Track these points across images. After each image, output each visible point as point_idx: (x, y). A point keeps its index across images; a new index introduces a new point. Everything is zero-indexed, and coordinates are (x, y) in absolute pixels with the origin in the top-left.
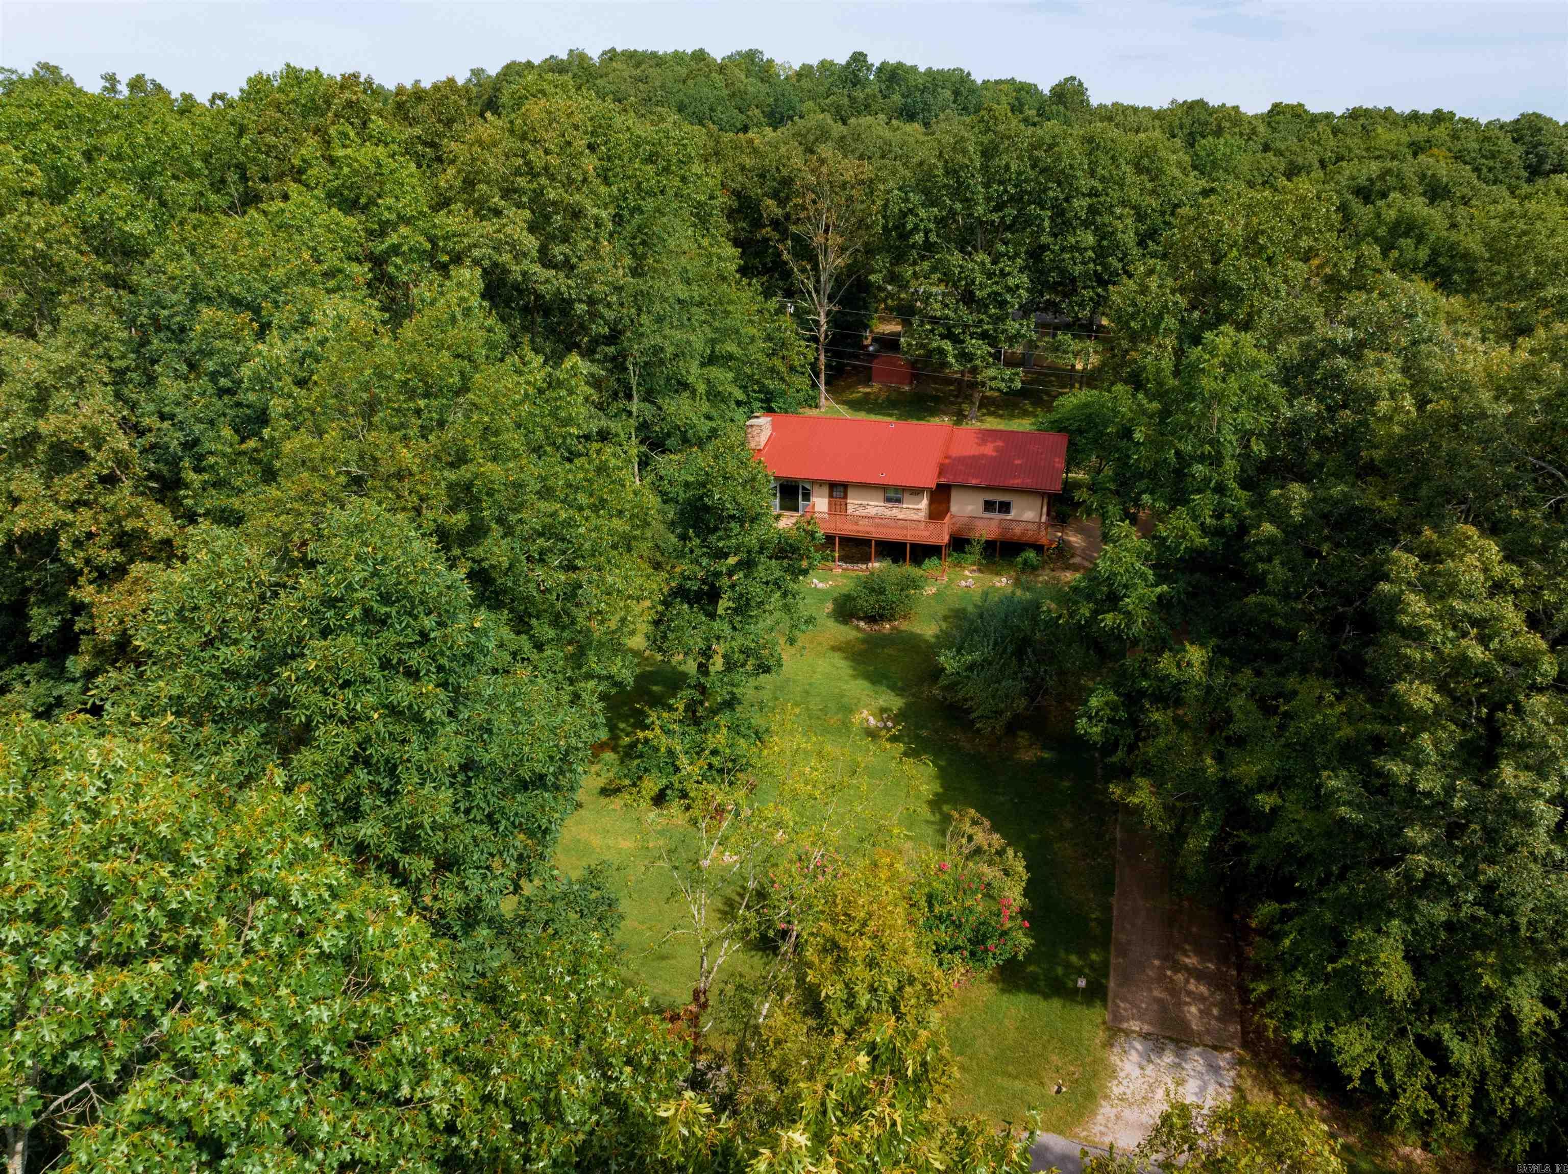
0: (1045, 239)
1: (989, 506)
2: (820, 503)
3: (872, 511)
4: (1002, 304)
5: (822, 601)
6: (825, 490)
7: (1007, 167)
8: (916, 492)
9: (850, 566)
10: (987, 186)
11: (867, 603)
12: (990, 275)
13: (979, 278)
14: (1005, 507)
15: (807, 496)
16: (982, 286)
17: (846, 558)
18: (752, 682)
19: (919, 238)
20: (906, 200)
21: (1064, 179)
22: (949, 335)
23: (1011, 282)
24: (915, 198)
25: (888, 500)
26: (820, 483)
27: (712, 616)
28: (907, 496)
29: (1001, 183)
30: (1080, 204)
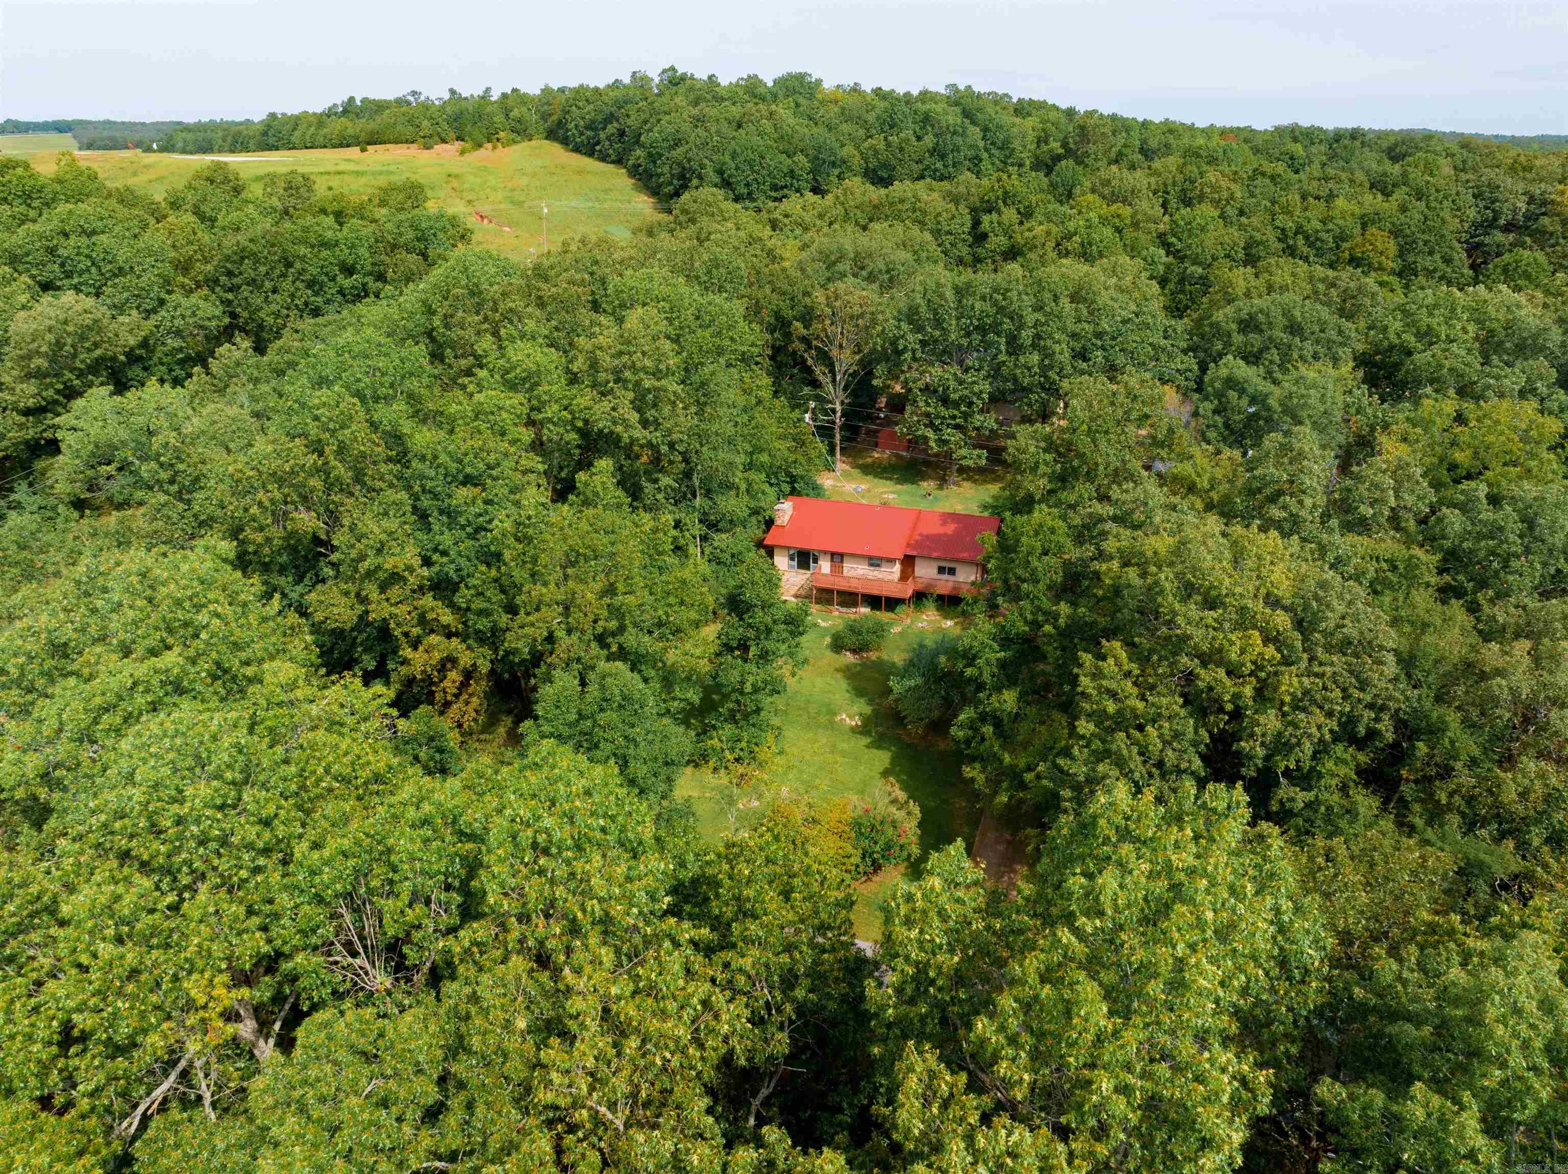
0: (1002, 357)
1: (941, 570)
2: (825, 566)
3: (861, 572)
4: (970, 404)
5: (823, 637)
6: (829, 557)
7: (973, 307)
8: (891, 561)
9: (844, 610)
10: (958, 319)
11: (851, 640)
12: (961, 383)
13: (952, 384)
14: (952, 571)
15: (816, 561)
16: (955, 391)
17: (842, 604)
18: (770, 699)
19: (908, 355)
20: (898, 328)
21: (1017, 318)
22: (931, 425)
23: (976, 388)
24: (904, 326)
25: (871, 565)
26: (825, 552)
27: (745, 660)
28: (884, 563)
29: (970, 318)
30: (1026, 336)
